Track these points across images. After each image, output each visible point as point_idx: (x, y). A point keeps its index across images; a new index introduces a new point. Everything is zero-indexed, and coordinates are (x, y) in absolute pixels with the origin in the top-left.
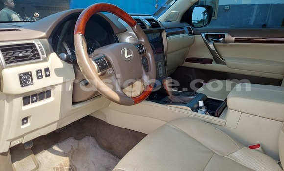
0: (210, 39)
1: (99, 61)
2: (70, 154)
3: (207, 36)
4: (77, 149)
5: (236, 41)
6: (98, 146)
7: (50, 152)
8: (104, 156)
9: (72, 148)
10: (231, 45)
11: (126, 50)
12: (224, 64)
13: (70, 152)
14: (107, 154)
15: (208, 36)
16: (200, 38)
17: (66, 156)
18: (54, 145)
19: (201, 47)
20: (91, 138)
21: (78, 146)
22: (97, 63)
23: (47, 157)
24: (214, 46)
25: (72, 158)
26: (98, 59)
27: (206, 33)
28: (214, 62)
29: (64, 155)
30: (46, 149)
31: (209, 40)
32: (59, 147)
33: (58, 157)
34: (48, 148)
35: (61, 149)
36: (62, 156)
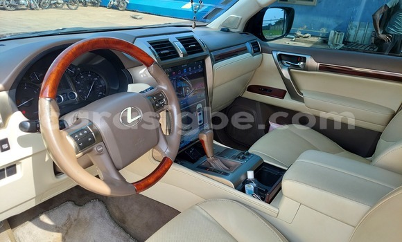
0: (285, 62)
1: (81, 134)
2: (65, 228)
3: (280, 57)
4: (75, 220)
5: (322, 68)
6: (106, 215)
7: (35, 224)
8: (113, 233)
9: (69, 219)
10: (314, 75)
11: (129, 109)
12: (302, 100)
13: (65, 225)
14: (117, 230)
15: (282, 57)
16: (270, 59)
17: (58, 231)
18: (42, 213)
19: (271, 72)
20: (98, 203)
21: (78, 216)
22: (76, 140)
23: (30, 233)
24: (290, 73)
25: (67, 233)
26: (78, 133)
27: (279, 53)
28: (287, 95)
29: (56, 229)
30: (30, 221)
31: (282, 63)
32: (50, 217)
33: (47, 232)
34: (34, 218)
35: (52, 221)
36: (52, 230)
